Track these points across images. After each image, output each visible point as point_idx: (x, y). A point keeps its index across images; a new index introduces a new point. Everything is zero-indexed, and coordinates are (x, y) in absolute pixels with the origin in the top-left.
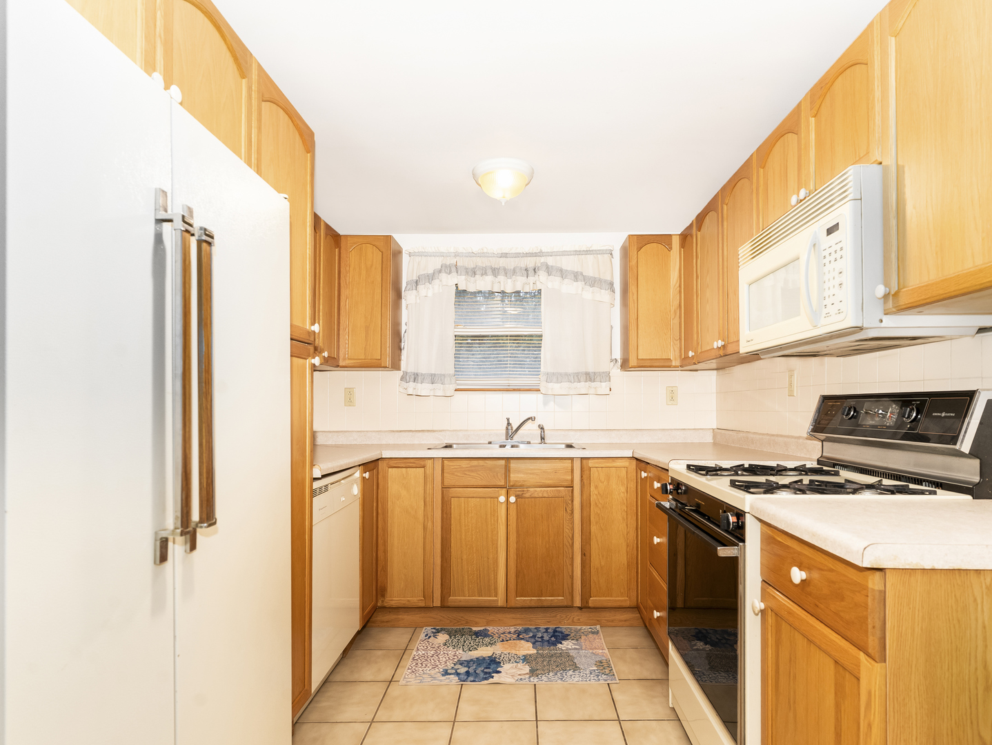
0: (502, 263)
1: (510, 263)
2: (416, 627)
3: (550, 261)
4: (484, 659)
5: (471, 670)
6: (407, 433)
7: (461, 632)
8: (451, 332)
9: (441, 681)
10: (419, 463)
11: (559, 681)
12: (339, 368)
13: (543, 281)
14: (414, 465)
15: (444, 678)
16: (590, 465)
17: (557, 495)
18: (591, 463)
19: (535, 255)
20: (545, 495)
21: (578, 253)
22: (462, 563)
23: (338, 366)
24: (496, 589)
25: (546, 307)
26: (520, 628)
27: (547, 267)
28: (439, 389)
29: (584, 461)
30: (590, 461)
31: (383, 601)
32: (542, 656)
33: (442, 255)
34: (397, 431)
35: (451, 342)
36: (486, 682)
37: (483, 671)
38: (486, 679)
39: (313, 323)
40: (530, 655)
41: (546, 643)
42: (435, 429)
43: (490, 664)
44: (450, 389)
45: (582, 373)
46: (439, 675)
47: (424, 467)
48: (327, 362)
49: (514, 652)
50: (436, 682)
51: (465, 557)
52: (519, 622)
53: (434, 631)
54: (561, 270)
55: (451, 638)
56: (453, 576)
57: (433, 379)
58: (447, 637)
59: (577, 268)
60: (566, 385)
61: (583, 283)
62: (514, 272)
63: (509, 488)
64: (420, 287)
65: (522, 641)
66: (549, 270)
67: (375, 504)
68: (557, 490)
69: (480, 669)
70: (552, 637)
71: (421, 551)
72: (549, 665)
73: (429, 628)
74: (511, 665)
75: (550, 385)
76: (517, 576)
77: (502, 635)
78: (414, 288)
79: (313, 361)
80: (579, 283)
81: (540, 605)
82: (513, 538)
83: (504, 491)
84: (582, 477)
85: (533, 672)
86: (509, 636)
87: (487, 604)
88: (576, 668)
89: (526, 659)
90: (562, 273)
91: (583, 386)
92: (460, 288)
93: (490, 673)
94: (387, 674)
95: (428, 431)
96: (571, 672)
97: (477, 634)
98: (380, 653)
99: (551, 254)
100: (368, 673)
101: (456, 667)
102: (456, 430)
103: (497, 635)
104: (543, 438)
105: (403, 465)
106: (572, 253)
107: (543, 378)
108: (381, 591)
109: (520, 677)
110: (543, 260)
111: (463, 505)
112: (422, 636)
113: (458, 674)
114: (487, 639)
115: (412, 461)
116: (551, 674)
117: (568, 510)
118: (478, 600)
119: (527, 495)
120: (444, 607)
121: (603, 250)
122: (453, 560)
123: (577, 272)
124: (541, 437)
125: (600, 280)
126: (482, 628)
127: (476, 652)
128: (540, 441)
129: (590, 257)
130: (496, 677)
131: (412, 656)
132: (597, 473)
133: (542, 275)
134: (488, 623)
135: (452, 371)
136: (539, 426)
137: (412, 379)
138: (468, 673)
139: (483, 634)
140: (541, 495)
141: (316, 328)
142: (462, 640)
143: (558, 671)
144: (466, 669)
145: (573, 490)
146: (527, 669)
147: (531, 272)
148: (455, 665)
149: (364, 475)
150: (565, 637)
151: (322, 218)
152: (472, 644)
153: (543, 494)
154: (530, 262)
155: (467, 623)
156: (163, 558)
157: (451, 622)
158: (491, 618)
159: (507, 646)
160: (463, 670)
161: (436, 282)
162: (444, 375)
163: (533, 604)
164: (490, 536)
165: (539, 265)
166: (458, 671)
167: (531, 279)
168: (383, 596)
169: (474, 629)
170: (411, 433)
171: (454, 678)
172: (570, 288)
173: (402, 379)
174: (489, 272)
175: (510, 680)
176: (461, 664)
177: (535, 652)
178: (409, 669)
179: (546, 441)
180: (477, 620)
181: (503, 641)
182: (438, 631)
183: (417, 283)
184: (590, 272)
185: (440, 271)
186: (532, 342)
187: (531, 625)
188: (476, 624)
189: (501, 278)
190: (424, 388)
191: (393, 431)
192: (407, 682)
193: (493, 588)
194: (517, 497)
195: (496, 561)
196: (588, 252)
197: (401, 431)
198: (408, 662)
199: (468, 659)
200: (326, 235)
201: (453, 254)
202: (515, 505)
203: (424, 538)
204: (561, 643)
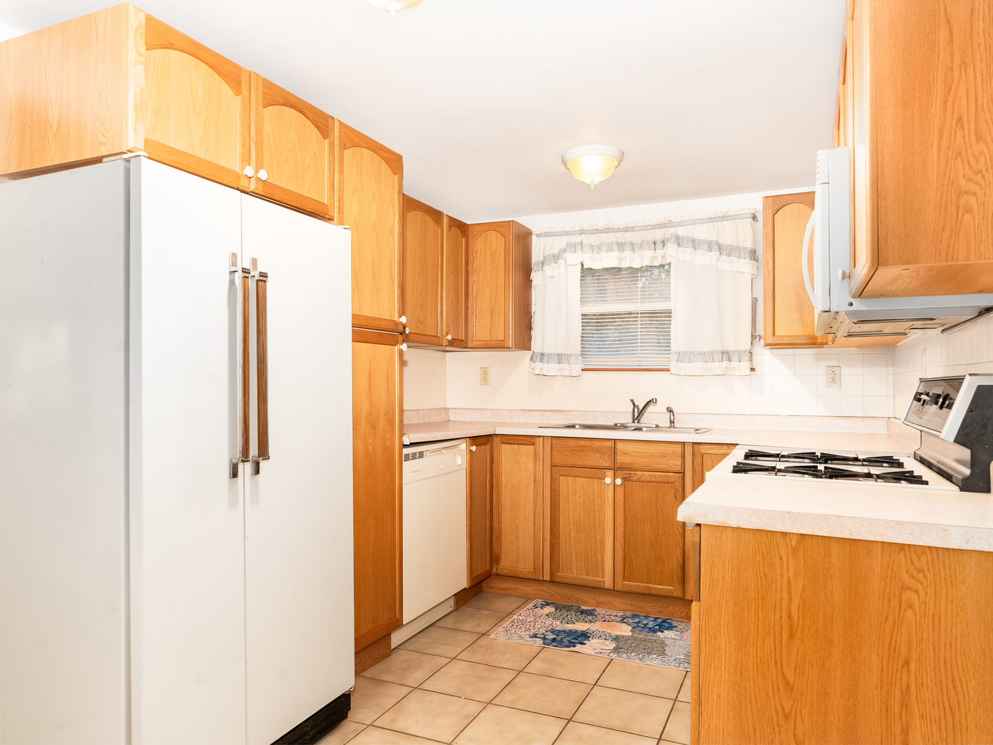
0: (628, 237)
1: (636, 237)
2: (528, 599)
3: (681, 231)
4: (577, 632)
5: (558, 638)
6: (537, 412)
7: (569, 608)
8: (577, 310)
9: (527, 641)
10: (529, 440)
11: (638, 661)
12: (468, 350)
13: (672, 253)
14: (525, 442)
15: (531, 639)
16: (702, 451)
17: (666, 480)
18: (703, 449)
19: (663, 226)
20: (654, 479)
21: (712, 220)
22: (570, 541)
23: (466, 348)
24: (603, 571)
25: (676, 280)
26: (628, 614)
27: (678, 238)
28: (566, 369)
29: (696, 446)
30: (701, 447)
31: (497, 569)
32: (635, 639)
33: (567, 234)
34: (528, 410)
35: (578, 321)
36: (567, 649)
37: (569, 641)
38: (568, 647)
39: (400, 316)
40: (623, 637)
41: (647, 630)
42: (563, 409)
43: (579, 637)
44: (576, 368)
45: (717, 352)
46: (528, 636)
47: (534, 444)
48: (452, 344)
49: (609, 631)
50: (522, 641)
51: (573, 535)
52: (629, 607)
53: (544, 603)
54: (693, 241)
55: (556, 611)
56: (562, 553)
57: (560, 358)
58: (553, 609)
59: (712, 237)
60: (699, 365)
61: (719, 253)
62: (641, 246)
63: (616, 469)
64: (546, 267)
65: (624, 624)
66: (679, 241)
67: (488, 477)
68: (666, 476)
69: (568, 638)
70: (657, 625)
71: (531, 524)
72: (636, 647)
73: (540, 601)
74: (599, 640)
75: (682, 365)
76: (625, 560)
77: (607, 617)
78: (540, 268)
79: (401, 347)
80: (713, 253)
81: (648, 592)
82: (620, 520)
83: (611, 473)
84: (693, 463)
85: (617, 650)
86: (613, 618)
87: (594, 585)
88: (662, 653)
89: (616, 639)
90: (695, 244)
91: (718, 366)
92: (585, 267)
93: (575, 643)
94: (483, 629)
95: (557, 411)
96: (654, 656)
97: (582, 612)
98: (486, 612)
99: (681, 224)
100: (467, 626)
101: (546, 634)
102: (584, 411)
103: (602, 616)
104: (672, 422)
105: (515, 442)
106: (706, 221)
107: (673, 357)
108: (495, 558)
109: (601, 651)
110: (672, 230)
111: (571, 484)
112: (531, 605)
113: (544, 639)
114: (589, 617)
115: (523, 438)
116: (633, 654)
117: (678, 497)
118: (585, 580)
119: (635, 478)
120: (552, 582)
121: (742, 214)
122: (562, 537)
123: (711, 241)
124: (670, 420)
125: (738, 248)
126: (590, 608)
127: (572, 625)
128: (668, 425)
129: (727, 224)
130: (578, 647)
131: (513, 619)
132: (710, 460)
133: (671, 249)
134: (598, 604)
135: (578, 350)
136: (668, 408)
137: (539, 359)
138: (554, 640)
139: (590, 613)
140: (648, 479)
141: (403, 320)
142: (565, 615)
143: (642, 653)
144: (555, 636)
145: (684, 476)
146: (613, 645)
147: (659, 245)
148: (546, 631)
149: (471, 448)
150: (670, 628)
151: (445, 213)
152: (573, 619)
153: (651, 478)
154: (658, 235)
155: (577, 601)
156: (235, 475)
157: (562, 598)
158: (601, 599)
159: (605, 626)
160: (551, 636)
161: (561, 262)
162: (570, 355)
163: (640, 590)
164: (597, 516)
165: (669, 237)
166: (547, 637)
167: (660, 252)
168: (498, 564)
169: (583, 607)
170: (540, 413)
171: (539, 641)
172: (705, 258)
173: (532, 359)
174: (615, 248)
175: (592, 652)
176: (552, 632)
177: (631, 634)
178: (504, 628)
179: (676, 425)
180: (587, 599)
181: (605, 621)
182: (548, 604)
183: (543, 263)
184: (727, 240)
185: (565, 251)
186: (661, 318)
187: (642, 612)
188: (586, 604)
189: (627, 253)
190: (550, 368)
191: (524, 410)
192: (497, 637)
193: (600, 569)
194: (624, 479)
195: (603, 543)
196: (724, 218)
197: (531, 410)
198: (507, 623)
199: (562, 629)
200: (450, 227)
201: (579, 232)
202: (622, 489)
203: (535, 513)
204: (662, 632)
